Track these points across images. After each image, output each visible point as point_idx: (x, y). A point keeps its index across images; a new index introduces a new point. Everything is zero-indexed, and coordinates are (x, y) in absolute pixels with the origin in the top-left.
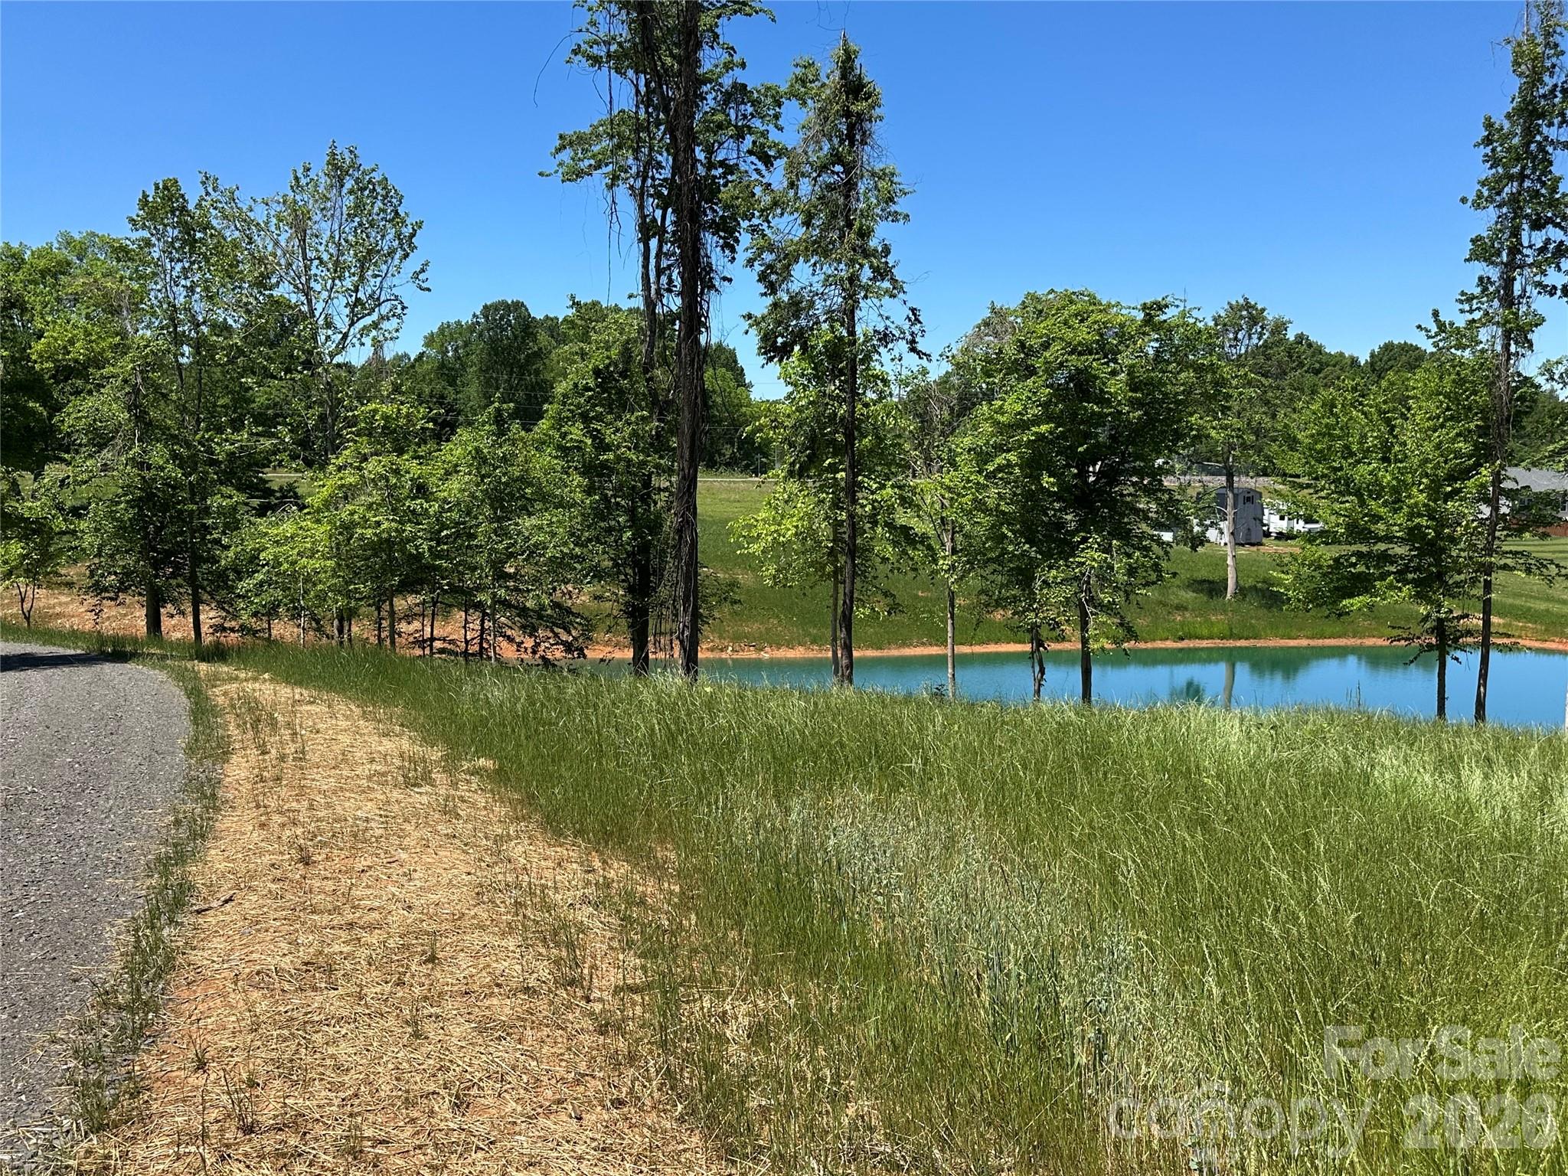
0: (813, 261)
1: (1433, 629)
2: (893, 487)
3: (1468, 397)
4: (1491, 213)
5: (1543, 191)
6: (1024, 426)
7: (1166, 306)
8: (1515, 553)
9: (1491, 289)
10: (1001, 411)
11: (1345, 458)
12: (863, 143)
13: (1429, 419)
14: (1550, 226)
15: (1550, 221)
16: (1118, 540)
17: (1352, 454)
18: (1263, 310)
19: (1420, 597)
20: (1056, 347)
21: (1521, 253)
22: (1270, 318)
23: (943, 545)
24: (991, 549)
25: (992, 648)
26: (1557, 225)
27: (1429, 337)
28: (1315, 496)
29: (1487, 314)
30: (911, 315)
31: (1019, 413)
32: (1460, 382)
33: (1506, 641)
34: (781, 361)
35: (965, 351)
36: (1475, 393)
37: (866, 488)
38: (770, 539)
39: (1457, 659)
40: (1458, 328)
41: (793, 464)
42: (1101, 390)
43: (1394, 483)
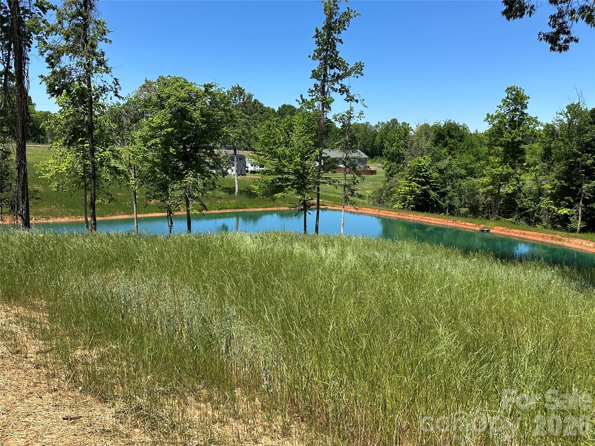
0: (70, 55)
1: (302, 204)
2: (109, 151)
3: (312, 125)
4: (318, 62)
5: (333, 56)
6: (161, 128)
7: (213, 86)
8: (326, 178)
9: (318, 89)
10: (152, 121)
11: (274, 145)
12: (91, 8)
13: (300, 132)
14: (335, 68)
15: (335, 66)
16: (199, 173)
17: (276, 144)
18: (244, 90)
19: (298, 193)
20: (173, 98)
21: (327, 77)
22: (247, 93)
23: (131, 174)
24: (151, 176)
25: (150, 215)
26: (337, 68)
27: (300, 104)
28: (265, 158)
29: (317, 97)
30: (115, 81)
31: (159, 123)
32: (309, 120)
33: (324, 207)
34: (57, 96)
35: (136, 97)
36: (314, 124)
37: (97, 151)
38: (54, 171)
39: (310, 213)
40: (308, 101)
41: (66, 140)
42: (191, 116)
43: (290, 154)
